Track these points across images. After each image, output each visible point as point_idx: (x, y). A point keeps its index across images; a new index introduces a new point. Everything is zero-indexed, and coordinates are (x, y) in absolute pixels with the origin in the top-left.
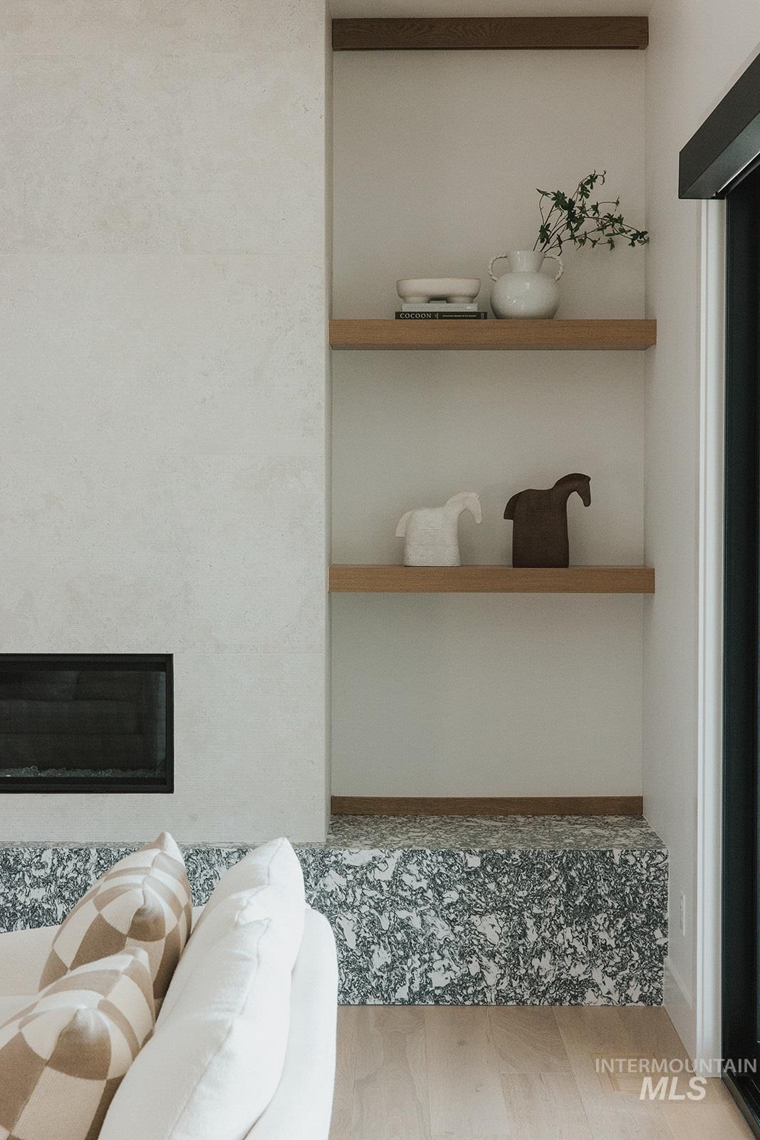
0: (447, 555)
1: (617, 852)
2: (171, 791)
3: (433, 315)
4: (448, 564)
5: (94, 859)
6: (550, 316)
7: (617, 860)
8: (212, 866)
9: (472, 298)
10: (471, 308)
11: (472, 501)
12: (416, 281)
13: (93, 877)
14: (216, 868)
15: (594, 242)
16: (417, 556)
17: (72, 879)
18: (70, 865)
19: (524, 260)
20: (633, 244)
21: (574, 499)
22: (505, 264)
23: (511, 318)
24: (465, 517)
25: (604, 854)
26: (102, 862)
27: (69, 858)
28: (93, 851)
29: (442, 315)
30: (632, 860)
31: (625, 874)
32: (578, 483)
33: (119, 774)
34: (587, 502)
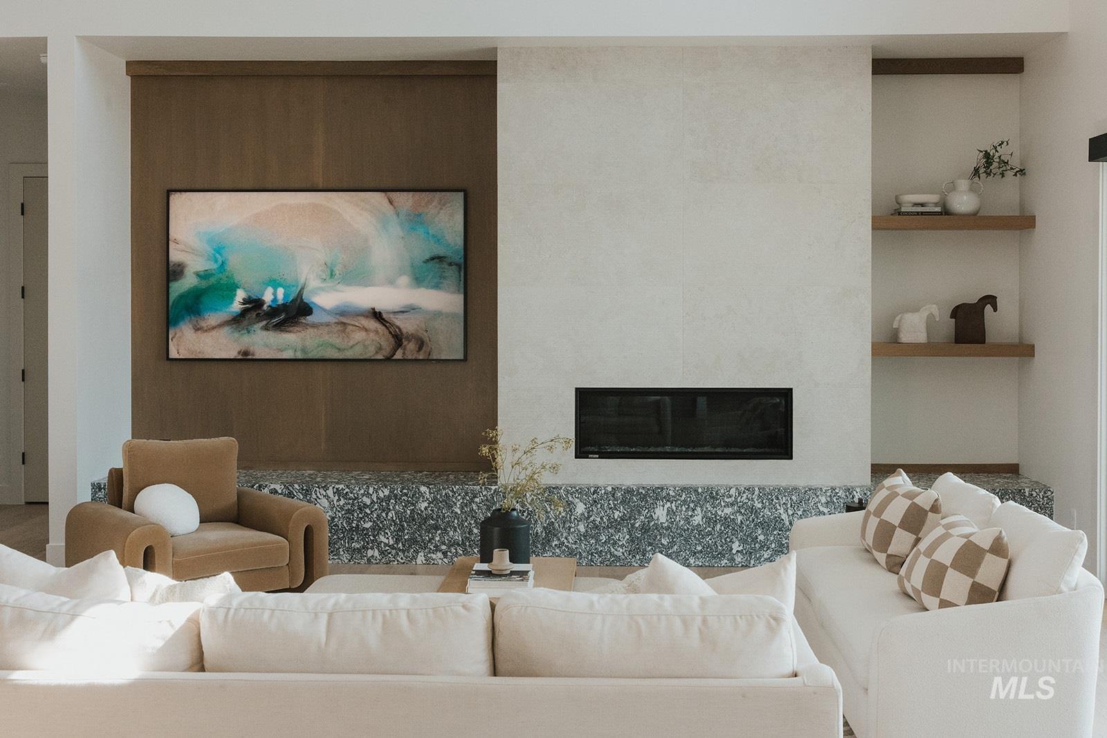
0: (922, 338)
1: (1027, 490)
2: (791, 458)
3: (918, 213)
4: (922, 342)
5: (757, 493)
6: (975, 214)
7: (1027, 494)
8: (818, 496)
9: (936, 205)
10: (938, 209)
11: (934, 309)
12: (907, 196)
13: (756, 502)
14: (820, 497)
15: (995, 174)
16: (905, 338)
17: (745, 503)
18: (745, 495)
19: (963, 184)
20: (1015, 175)
21: (988, 308)
22: (953, 187)
23: (956, 215)
24: (930, 317)
25: (1020, 490)
26: (761, 495)
27: (744, 492)
28: (757, 489)
29: (922, 213)
30: (1035, 494)
31: (1031, 501)
32: (991, 300)
33: (767, 450)
34: (995, 310)
